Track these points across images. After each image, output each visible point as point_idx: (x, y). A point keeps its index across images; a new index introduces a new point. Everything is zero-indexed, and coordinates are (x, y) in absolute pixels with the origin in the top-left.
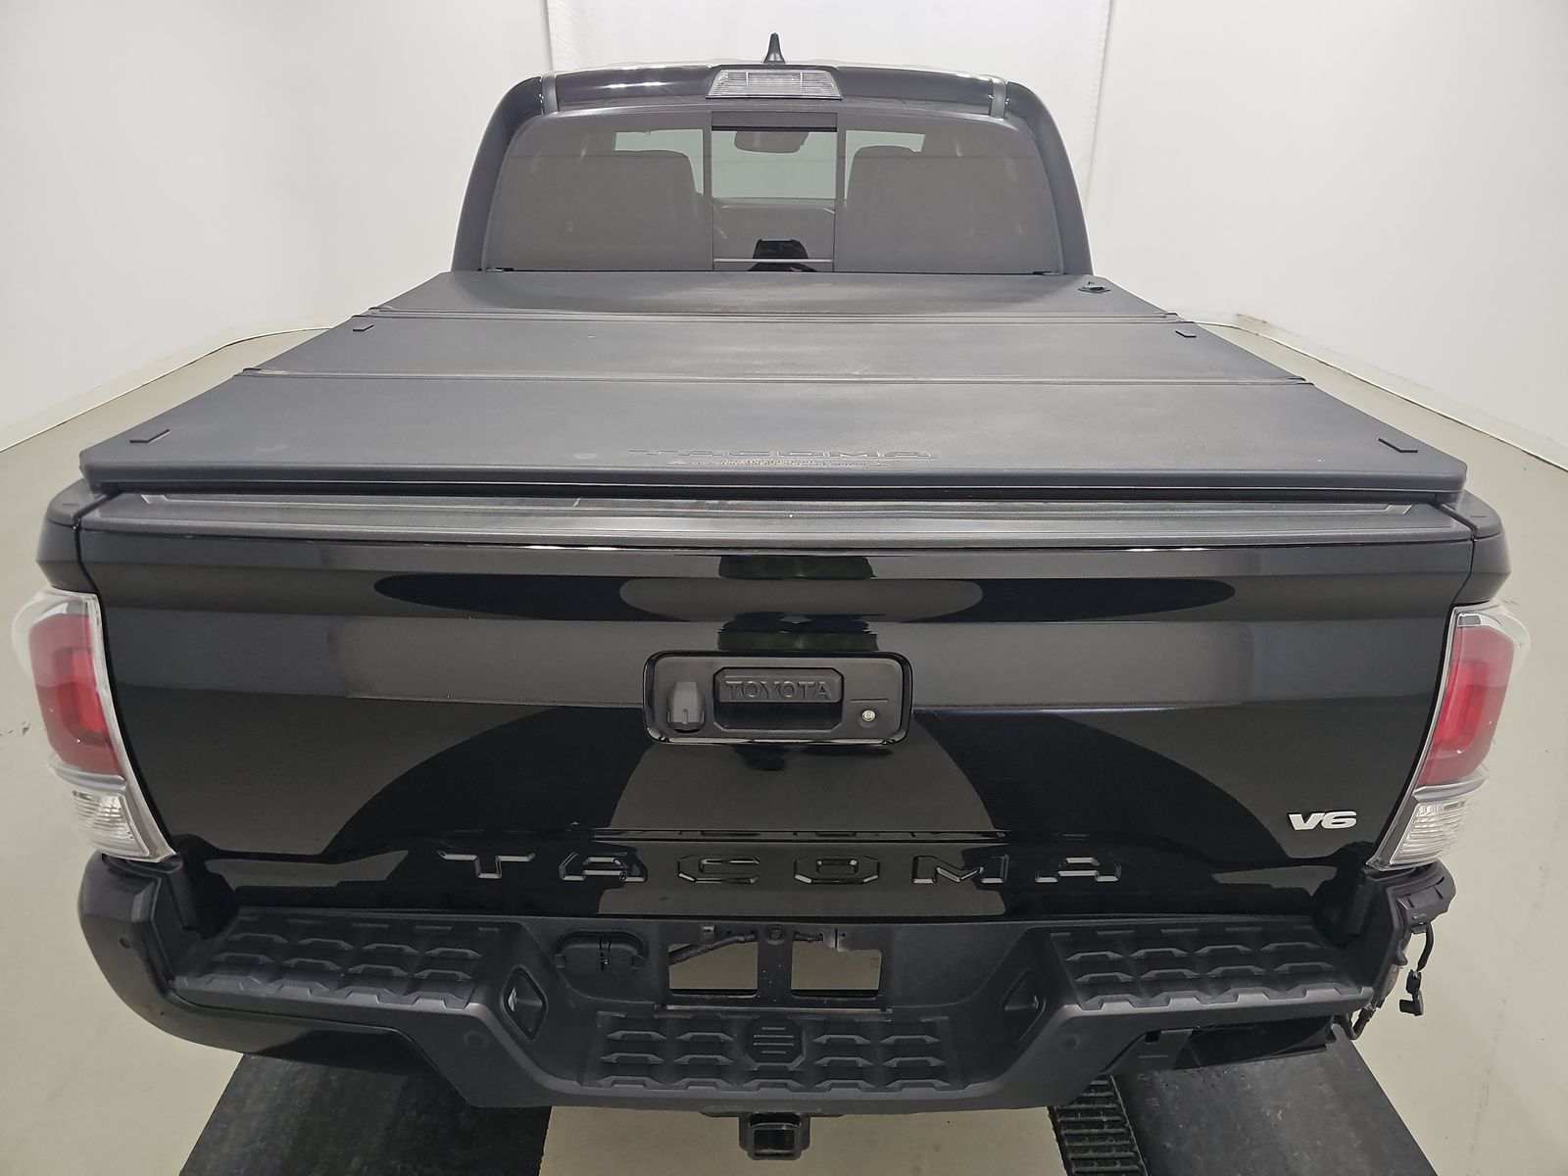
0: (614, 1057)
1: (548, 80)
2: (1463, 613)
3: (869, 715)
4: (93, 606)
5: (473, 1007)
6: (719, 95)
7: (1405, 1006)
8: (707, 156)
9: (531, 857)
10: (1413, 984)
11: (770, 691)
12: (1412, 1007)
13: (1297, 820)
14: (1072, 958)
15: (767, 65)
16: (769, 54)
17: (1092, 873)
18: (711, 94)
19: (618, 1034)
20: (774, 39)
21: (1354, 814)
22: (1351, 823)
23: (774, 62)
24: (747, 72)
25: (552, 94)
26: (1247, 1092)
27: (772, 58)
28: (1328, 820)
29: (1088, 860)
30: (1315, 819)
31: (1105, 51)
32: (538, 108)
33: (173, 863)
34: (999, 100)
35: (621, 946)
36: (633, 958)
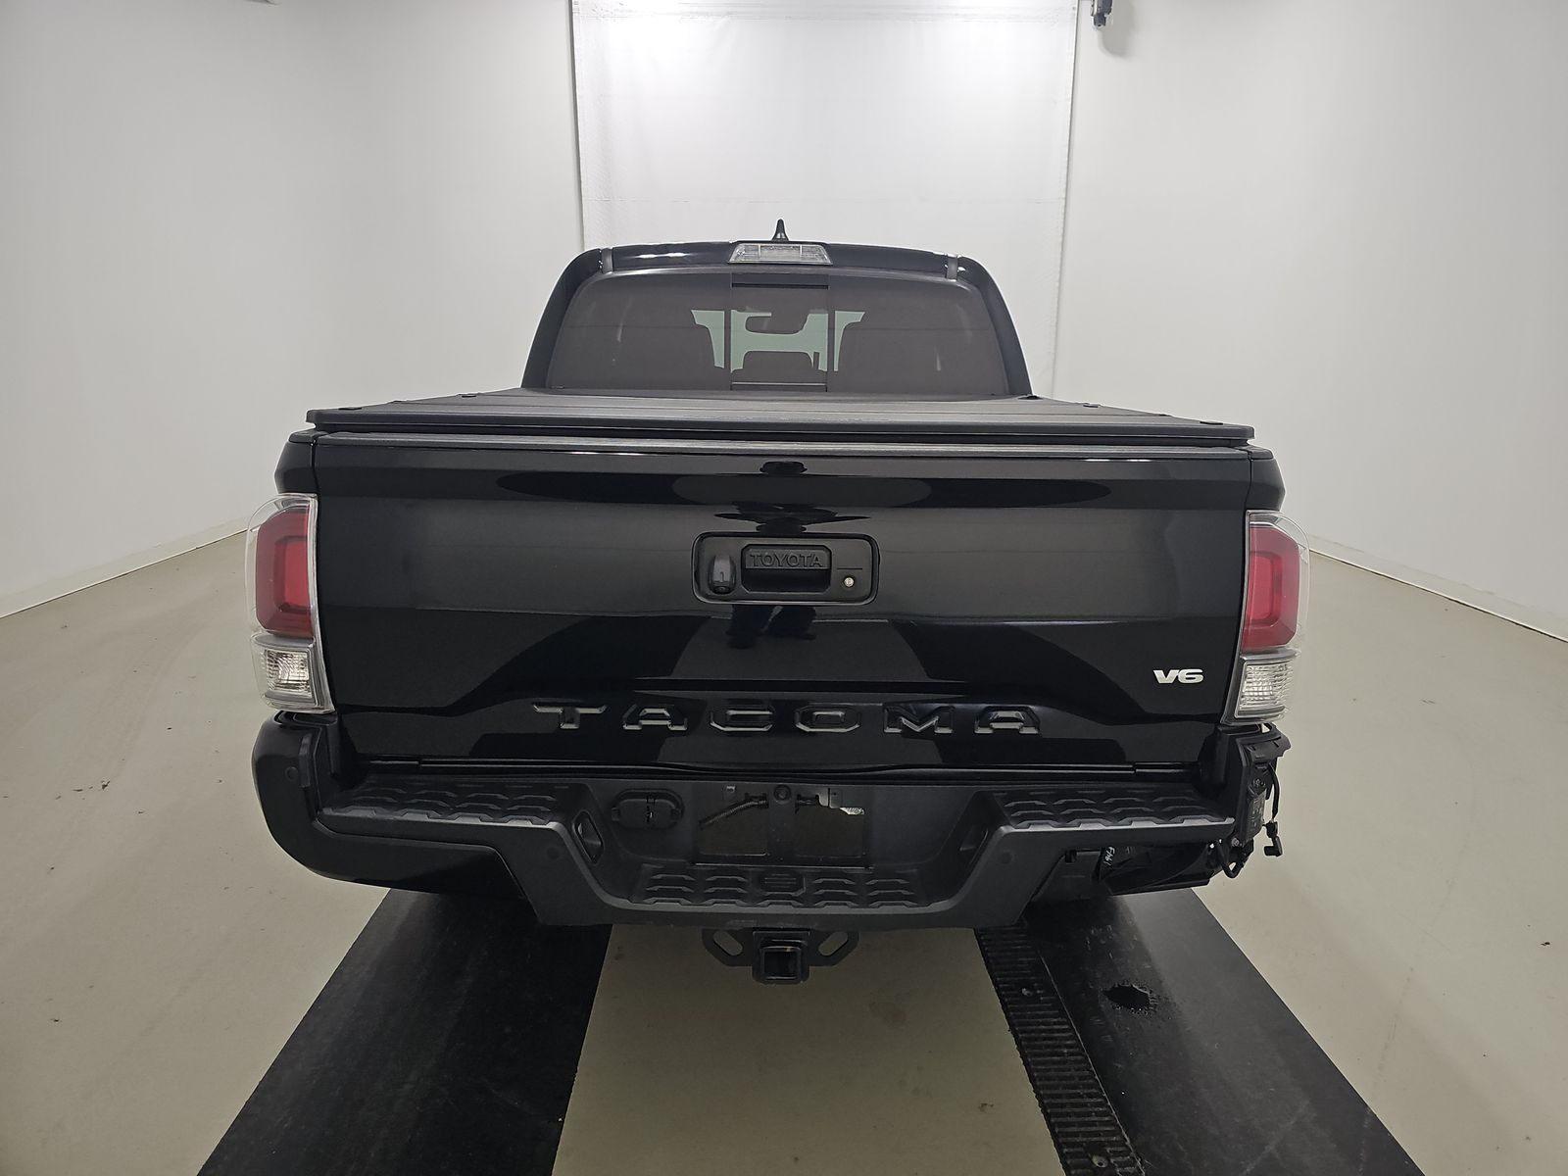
0: (656, 888)
1: (606, 250)
2: (1253, 519)
3: (849, 582)
4: (312, 503)
5: (552, 825)
6: (738, 261)
7: (1269, 851)
8: (728, 328)
9: (604, 708)
10: (1272, 829)
11: (781, 560)
12: (1273, 851)
13: (1159, 674)
14: (1009, 805)
15: (775, 240)
16: (776, 235)
17: (1016, 726)
18: (732, 260)
19: (659, 876)
20: (780, 223)
21: (1200, 671)
22: (1199, 679)
23: (780, 239)
24: (759, 245)
25: (609, 260)
26: (1189, 1031)
27: (779, 236)
28: (1183, 675)
29: (1012, 714)
30: (1173, 673)
31: (1060, 281)
32: (599, 269)
33: (331, 719)
34: (952, 268)
35: (663, 801)
36: (672, 810)
